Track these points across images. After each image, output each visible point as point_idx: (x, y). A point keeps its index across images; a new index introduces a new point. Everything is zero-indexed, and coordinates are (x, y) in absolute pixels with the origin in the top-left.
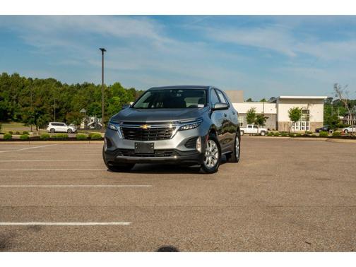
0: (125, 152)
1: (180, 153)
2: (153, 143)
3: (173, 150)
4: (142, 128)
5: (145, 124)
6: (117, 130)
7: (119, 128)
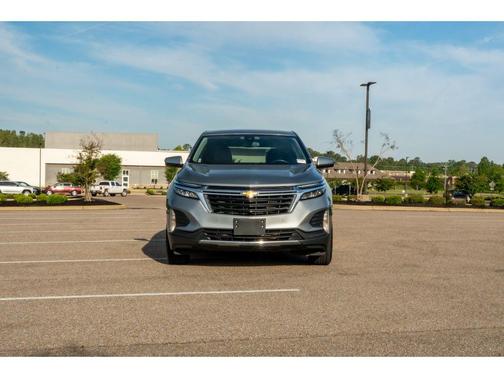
0: (213, 233)
1: (303, 235)
2: (264, 220)
3: (293, 230)
4: (245, 197)
5: (248, 189)
6: (198, 199)
7: (201, 195)
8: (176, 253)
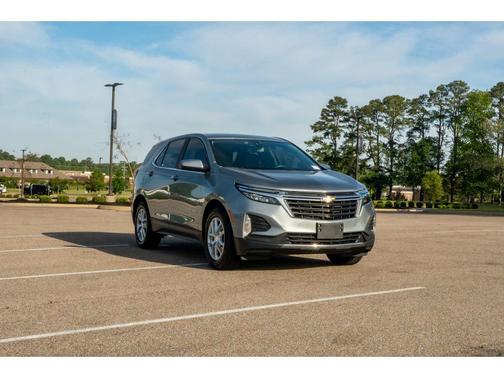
1: (366, 237)
2: (342, 224)
6: (278, 203)
7: (281, 200)
8: (243, 258)
